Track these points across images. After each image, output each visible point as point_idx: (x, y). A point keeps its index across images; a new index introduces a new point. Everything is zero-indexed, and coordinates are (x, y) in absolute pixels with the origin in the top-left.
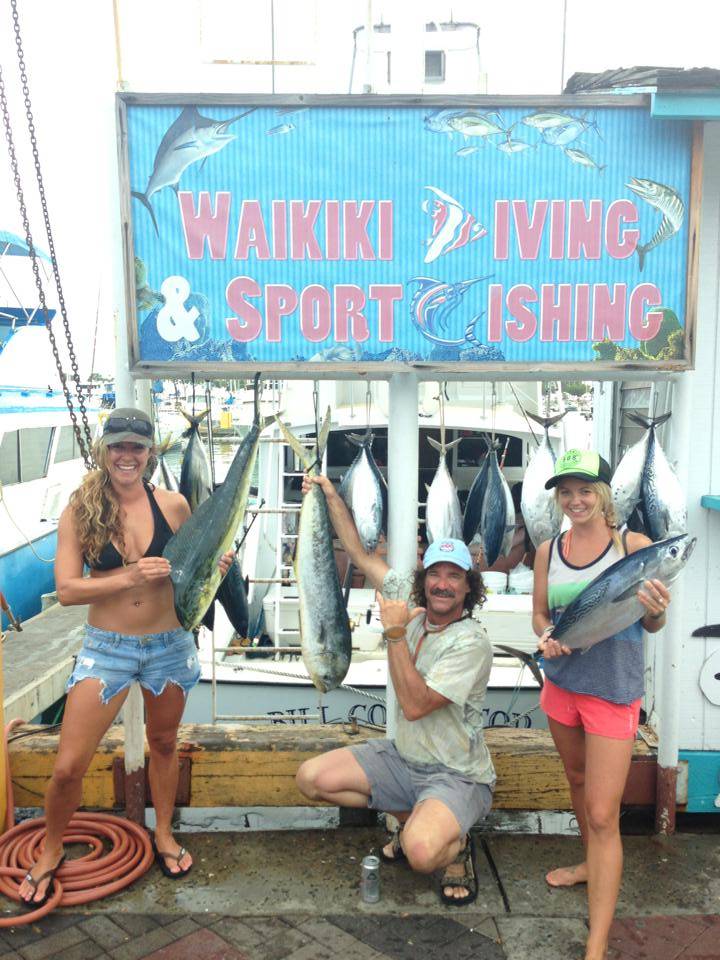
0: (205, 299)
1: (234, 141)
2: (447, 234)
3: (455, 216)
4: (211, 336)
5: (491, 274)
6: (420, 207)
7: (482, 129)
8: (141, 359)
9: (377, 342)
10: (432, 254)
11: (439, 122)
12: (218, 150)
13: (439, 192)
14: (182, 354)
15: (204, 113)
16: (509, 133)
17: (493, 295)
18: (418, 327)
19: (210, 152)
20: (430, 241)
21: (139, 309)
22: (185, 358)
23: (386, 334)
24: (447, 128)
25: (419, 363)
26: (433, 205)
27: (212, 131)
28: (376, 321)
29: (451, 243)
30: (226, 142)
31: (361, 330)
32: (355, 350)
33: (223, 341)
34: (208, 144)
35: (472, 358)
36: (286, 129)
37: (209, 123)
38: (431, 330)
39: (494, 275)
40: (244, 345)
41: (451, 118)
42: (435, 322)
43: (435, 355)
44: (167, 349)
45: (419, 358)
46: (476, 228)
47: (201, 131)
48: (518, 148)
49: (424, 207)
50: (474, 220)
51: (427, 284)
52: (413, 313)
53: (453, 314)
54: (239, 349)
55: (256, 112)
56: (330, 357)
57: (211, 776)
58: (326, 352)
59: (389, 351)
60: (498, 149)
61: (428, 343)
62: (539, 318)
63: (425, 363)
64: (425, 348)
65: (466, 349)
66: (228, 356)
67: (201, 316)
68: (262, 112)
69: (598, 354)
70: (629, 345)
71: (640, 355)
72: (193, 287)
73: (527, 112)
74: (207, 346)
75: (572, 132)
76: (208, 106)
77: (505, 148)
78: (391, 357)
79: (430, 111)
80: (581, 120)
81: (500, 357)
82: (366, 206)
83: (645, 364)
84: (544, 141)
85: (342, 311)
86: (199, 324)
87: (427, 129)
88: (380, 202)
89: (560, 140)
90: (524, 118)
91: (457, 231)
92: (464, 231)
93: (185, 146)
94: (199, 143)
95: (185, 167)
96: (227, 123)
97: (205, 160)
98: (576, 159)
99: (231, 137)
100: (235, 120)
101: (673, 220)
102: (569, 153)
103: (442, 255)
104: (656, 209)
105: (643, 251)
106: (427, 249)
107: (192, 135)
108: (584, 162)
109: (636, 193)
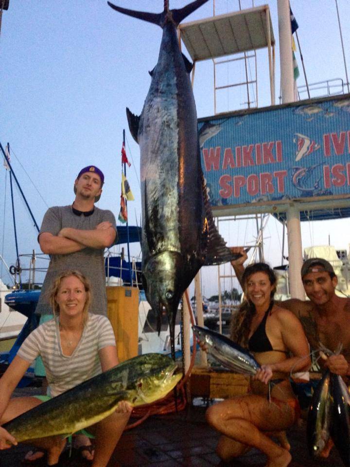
0: (212, 184)
1: (222, 130)
2: (304, 149)
3: (307, 142)
4: (214, 197)
5: (324, 162)
6: (293, 141)
7: (316, 111)
9: (279, 193)
10: (298, 158)
11: (298, 111)
12: (216, 134)
13: (300, 135)
15: (212, 122)
16: (327, 110)
17: (326, 170)
18: (294, 186)
19: (214, 135)
20: (297, 153)
23: (281, 189)
24: (302, 113)
25: (296, 199)
26: (297, 140)
27: (214, 128)
28: (277, 184)
29: (306, 153)
30: (219, 131)
31: (271, 189)
32: (269, 197)
33: (219, 198)
34: (213, 132)
35: (318, 195)
36: (240, 123)
37: (213, 126)
38: (300, 186)
39: (325, 162)
40: (226, 199)
41: (303, 108)
42: (301, 183)
43: (302, 196)
45: (295, 197)
46: (316, 145)
47: (211, 129)
48: (332, 115)
49: (294, 141)
50: (315, 144)
51: (297, 169)
52: (292, 181)
53: (309, 179)
54: (224, 201)
55: (230, 120)
56: (259, 200)
58: (257, 199)
59: (282, 196)
60: (323, 117)
61: (299, 191)
62: (346, 177)
63: (298, 199)
64: (297, 193)
65: (315, 192)
66: (220, 204)
67: (210, 190)
68: (232, 119)
72: (208, 181)
73: (334, 102)
74: (212, 201)
76: (213, 120)
77: (326, 116)
78: (284, 198)
79: (295, 108)
81: (331, 193)
82: (271, 144)
84: (342, 111)
85: (263, 183)
86: (210, 193)
87: (294, 114)
88: (276, 142)
89: (349, 110)
90: (333, 104)
91: (308, 148)
92: (311, 148)
93: (205, 134)
94: (210, 132)
95: (205, 141)
96: (220, 124)
97: (212, 138)
99: (221, 128)
100: (222, 123)
103: (303, 157)
106: (296, 156)
107: (207, 130)
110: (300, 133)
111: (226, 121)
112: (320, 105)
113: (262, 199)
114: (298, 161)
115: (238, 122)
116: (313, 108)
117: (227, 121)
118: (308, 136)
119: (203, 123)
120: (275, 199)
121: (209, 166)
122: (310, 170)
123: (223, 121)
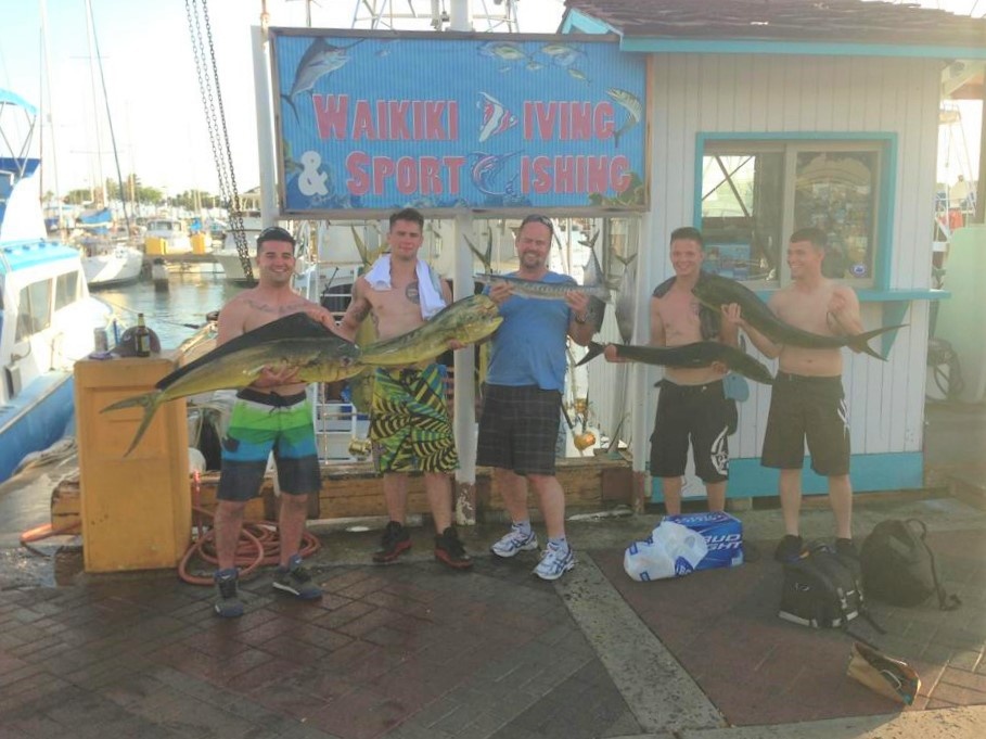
0: (331, 166)
2: (493, 123)
3: (498, 111)
4: (335, 191)
5: (522, 149)
6: (475, 105)
7: (514, 55)
8: (288, 207)
9: (447, 196)
10: (484, 137)
11: (487, 49)
12: (339, 67)
13: (487, 96)
14: (315, 204)
15: (330, 41)
16: (531, 58)
17: (523, 163)
18: (475, 184)
19: (335, 68)
20: (482, 127)
21: (286, 173)
22: (318, 207)
23: (454, 188)
24: (492, 54)
25: (476, 208)
26: (483, 105)
27: (335, 55)
28: (448, 179)
29: (495, 129)
30: (345, 62)
31: (437, 188)
32: (434, 200)
33: (344, 195)
35: (511, 205)
36: (385, 54)
37: (332, 49)
38: (484, 188)
39: (524, 151)
40: (359, 198)
41: (494, 47)
42: (486, 181)
43: (487, 203)
44: (306, 200)
45: (476, 205)
46: (512, 119)
47: (328, 54)
48: (537, 68)
49: (478, 105)
50: (510, 115)
51: (481, 156)
52: (472, 176)
53: (498, 176)
54: (355, 201)
55: (364, 43)
57: (333, 497)
58: (415, 202)
59: (456, 201)
60: (524, 68)
61: (482, 195)
62: (553, 178)
63: (480, 208)
64: (481, 198)
65: (507, 199)
66: (347, 205)
67: (329, 178)
68: (369, 41)
69: (590, 201)
70: (611, 195)
71: (618, 202)
72: (323, 159)
73: (542, 44)
74: (333, 198)
75: (571, 58)
76: (332, 37)
77: (529, 67)
78: (458, 204)
79: (480, 43)
80: (577, 50)
81: (529, 204)
82: (440, 105)
83: (621, 207)
84: (554, 64)
85: (425, 174)
86: (327, 184)
87: (479, 54)
88: (449, 102)
89: (564, 63)
90: (541, 48)
91: (499, 121)
92: (504, 121)
93: (317, 64)
94: (327, 62)
95: (317, 78)
96: (345, 48)
97: (331, 73)
98: (574, 75)
99: (348, 58)
100: (350, 46)
101: (635, 115)
102: (571, 71)
103: (490, 137)
104: (625, 108)
105: (617, 135)
106: (480, 132)
107: (321, 57)
108: (580, 77)
109: (612, 98)
110: (487, 92)
111: (358, 43)
112: (521, 45)
113: (422, 203)
114: (483, 143)
115: (381, 51)
116: (509, 49)
117: (360, 44)
118: (499, 100)
119: (312, 41)
120: (443, 205)
121: (325, 129)
122: (501, 161)
123: (352, 41)
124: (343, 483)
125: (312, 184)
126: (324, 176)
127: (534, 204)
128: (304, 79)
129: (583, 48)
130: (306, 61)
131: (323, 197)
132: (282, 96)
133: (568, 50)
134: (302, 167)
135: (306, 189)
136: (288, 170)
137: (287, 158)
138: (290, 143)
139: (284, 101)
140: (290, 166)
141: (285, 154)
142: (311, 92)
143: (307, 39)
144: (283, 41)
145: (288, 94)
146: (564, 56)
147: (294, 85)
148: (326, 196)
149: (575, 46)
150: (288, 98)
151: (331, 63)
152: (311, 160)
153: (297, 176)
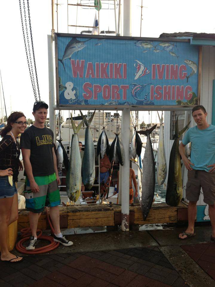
0: (77, 88)
1: (86, 47)
3: (142, 68)
4: (79, 98)
5: (151, 83)
6: (133, 65)
7: (149, 46)
8: (60, 104)
9: (122, 100)
10: (136, 78)
11: (139, 44)
13: (138, 62)
14: (71, 103)
15: (78, 39)
16: (155, 47)
17: (151, 88)
18: (133, 96)
19: (80, 49)
20: (136, 74)
21: (59, 90)
22: (72, 104)
23: (124, 98)
24: (140, 46)
26: (136, 65)
27: (80, 44)
28: (122, 94)
29: (141, 75)
30: (84, 47)
31: (118, 97)
32: (117, 102)
33: (82, 99)
34: (79, 47)
35: (147, 104)
36: (100, 44)
37: (79, 42)
38: (136, 97)
39: (152, 83)
40: (88, 100)
41: (141, 43)
42: (137, 95)
43: (137, 103)
44: (67, 101)
46: (147, 71)
47: (77, 44)
48: (158, 51)
50: (147, 69)
51: (135, 85)
52: (131, 93)
53: (142, 93)
54: (86, 101)
55: (92, 39)
56: (110, 104)
57: (73, 219)
58: (109, 103)
59: (125, 102)
60: (153, 51)
61: (135, 100)
62: (163, 94)
63: (134, 105)
64: (135, 102)
65: (145, 102)
66: (83, 103)
67: (76, 92)
68: (93, 39)
69: (177, 103)
70: (185, 101)
71: (187, 104)
72: (74, 85)
73: (160, 42)
74: (78, 100)
75: (171, 48)
76: (79, 37)
77: (155, 51)
78: (126, 104)
79: (136, 41)
80: (173, 45)
81: (153, 104)
82: (120, 65)
83: (189, 106)
84: (164, 50)
85: (113, 92)
86: (75, 95)
87: (135, 46)
88: (123, 64)
89: (168, 50)
90: (159, 44)
91: (143, 71)
92: (144, 72)
93: (73, 48)
94: (77, 47)
95: (73, 53)
96: (84, 42)
97: (78, 51)
98: (172, 54)
99: (85, 46)
100: (86, 41)
101: (195, 70)
102: (170, 53)
103: (139, 78)
104: (191, 67)
105: (188, 78)
106: (135, 76)
107: (75, 45)
108: (174, 55)
109: (186, 63)
110: (138, 60)
111: (89, 40)
112: (152, 42)
113: (112, 103)
114: (136, 80)
115: (98, 43)
116: (147, 44)
117: (90, 40)
118: (143, 64)
119: (71, 39)
120: (120, 104)
121: (75, 73)
122: (143, 87)
123: (87, 39)
124: (78, 214)
125: (70, 94)
126: (74, 92)
127: (155, 104)
128: (67, 54)
129: (175, 44)
130: (68, 47)
131: (74, 100)
132: (59, 60)
133: (169, 44)
134: (66, 88)
135: (67, 97)
136: (60, 89)
137: (60, 84)
138: (61, 79)
139: (60, 62)
140: (61, 87)
141: (59, 83)
142: (70, 59)
143: (69, 38)
144: (60, 38)
145: (61, 59)
146: (168, 47)
147: (64, 56)
148: (75, 99)
149: (172, 43)
150: (61, 61)
151: (78, 47)
152: (69, 85)
153: (64, 91)
